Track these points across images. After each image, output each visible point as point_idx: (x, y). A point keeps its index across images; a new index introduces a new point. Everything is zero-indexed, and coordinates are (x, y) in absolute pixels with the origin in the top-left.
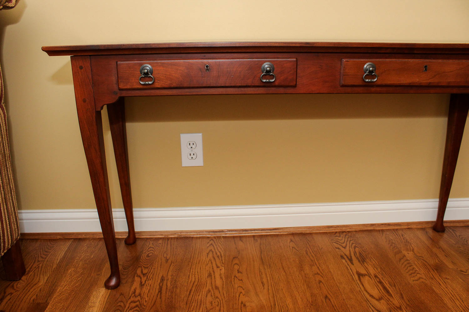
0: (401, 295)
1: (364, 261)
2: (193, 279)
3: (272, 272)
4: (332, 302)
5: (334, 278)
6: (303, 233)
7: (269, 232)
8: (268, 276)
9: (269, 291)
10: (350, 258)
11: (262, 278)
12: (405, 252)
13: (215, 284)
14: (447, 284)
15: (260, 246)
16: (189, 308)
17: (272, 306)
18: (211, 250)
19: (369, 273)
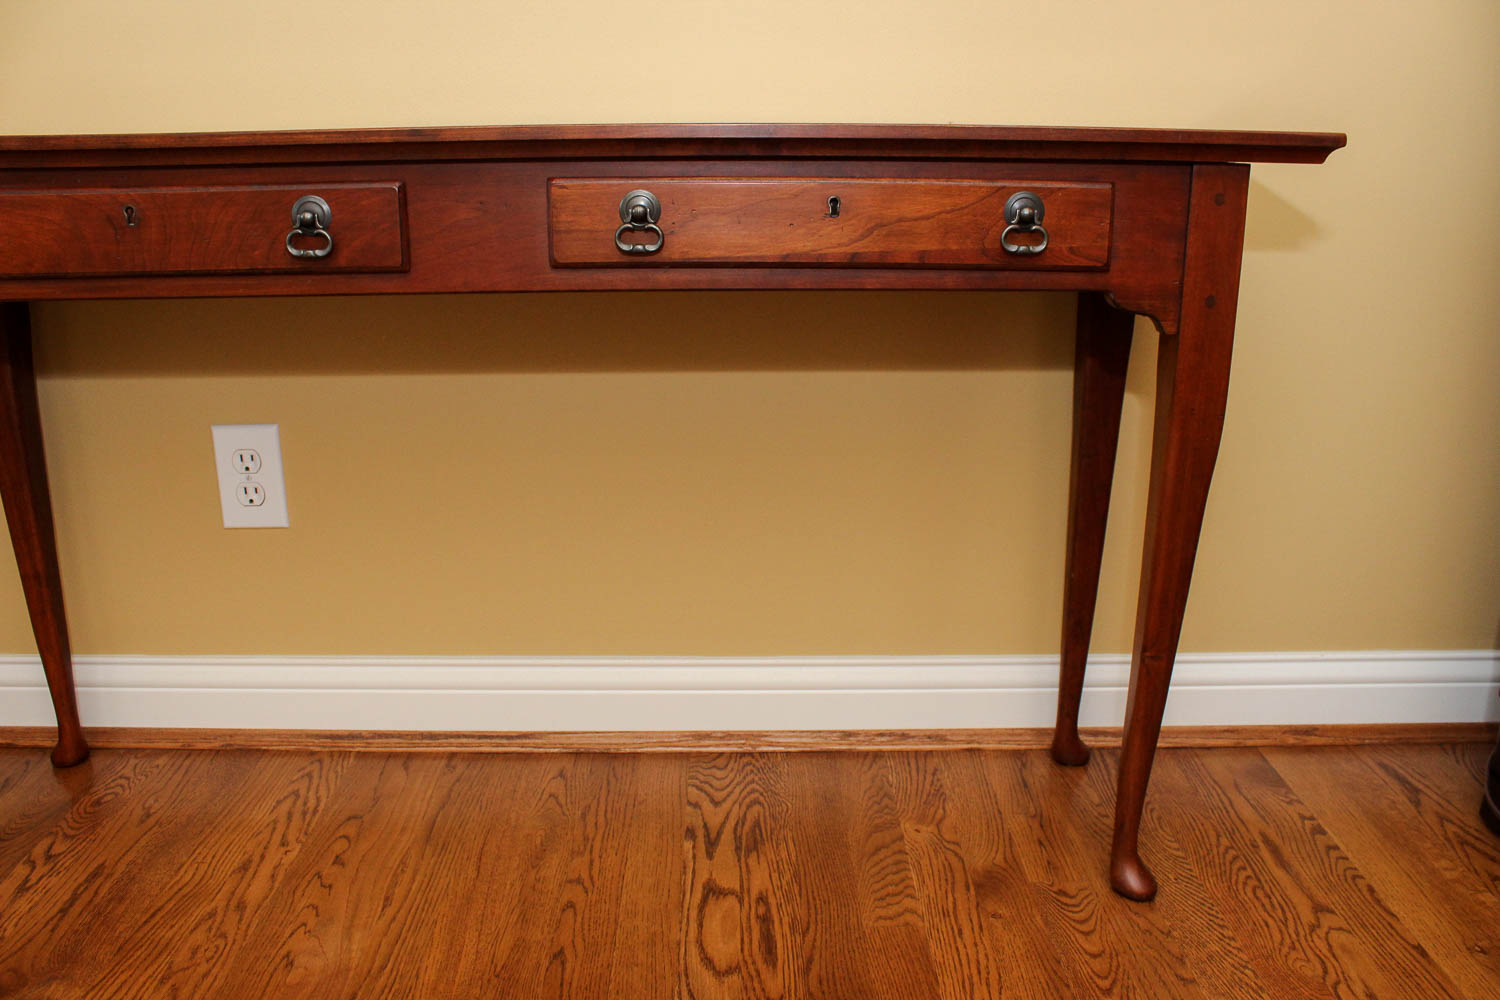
0: (810, 961)
1: (756, 848)
2: (187, 878)
3: (437, 867)
4: (568, 970)
5: (624, 896)
6: (612, 751)
7: (503, 746)
8: (418, 878)
9: (393, 926)
10: (713, 835)
11: (394, 884)
12: (907, 827)
13: (243, 896)
14: (986, 932)
15: (454, 785)
16: (117, 965)
17: (372, 972)
18: (296, 794)
19: (745, 887)
